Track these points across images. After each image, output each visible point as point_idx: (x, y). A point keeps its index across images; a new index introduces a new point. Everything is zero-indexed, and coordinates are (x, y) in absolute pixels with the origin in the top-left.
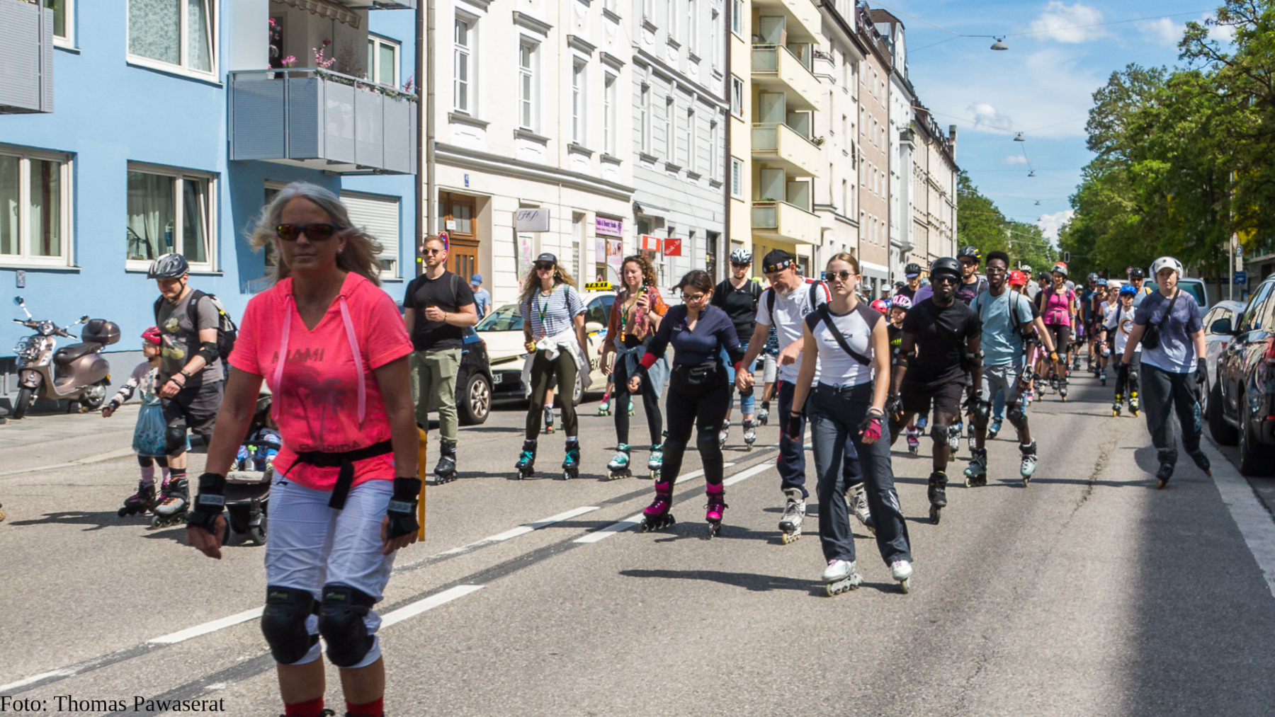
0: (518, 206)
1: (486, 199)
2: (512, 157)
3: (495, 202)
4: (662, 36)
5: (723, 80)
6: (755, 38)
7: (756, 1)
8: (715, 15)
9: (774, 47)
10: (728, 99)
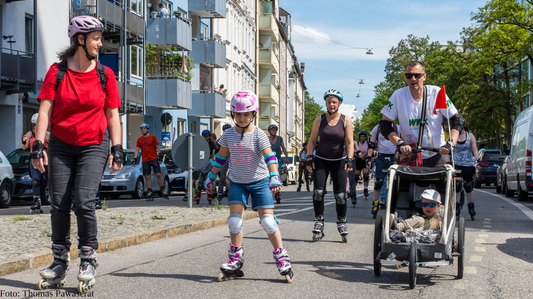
4: (246, 55)
5: (255, 67)
6: (260, 45)
7: (260, 29)
8: (253, 40)
9: (269, 50)
10: (256, 75)
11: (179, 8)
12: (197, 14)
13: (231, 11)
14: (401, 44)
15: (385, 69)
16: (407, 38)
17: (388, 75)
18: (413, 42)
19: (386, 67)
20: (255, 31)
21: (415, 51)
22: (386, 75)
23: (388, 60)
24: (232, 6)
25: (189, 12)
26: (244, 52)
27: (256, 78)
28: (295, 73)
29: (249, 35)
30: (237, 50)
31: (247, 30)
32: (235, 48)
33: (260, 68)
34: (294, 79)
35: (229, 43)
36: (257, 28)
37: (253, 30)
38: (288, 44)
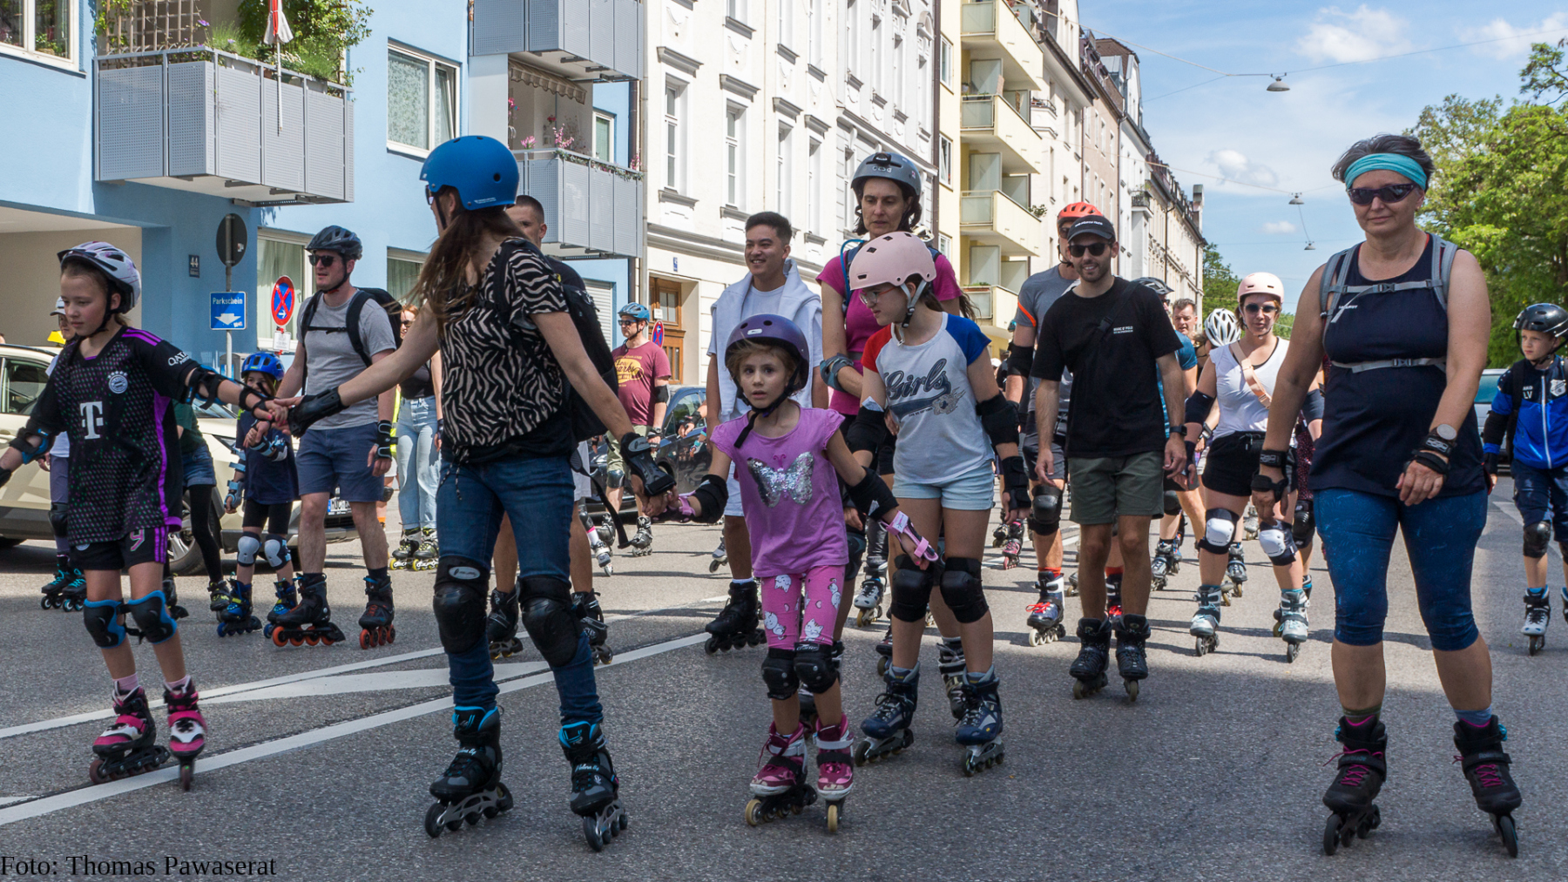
2: (719, 237)
4: (866, 92)
5: (930, 139)
6: (967, 88)
7: (966, 40)
8: (922, 62)
9: (989, 98)
10: (936, 164)
20: (932, 35)
26: (855, 82)
27: (934, 172)
28: (1147, 195)
29: (898, 41)
30: (802, 63)
31: (883, 24)
32: (788, 54)
33: (970, 151)
34: (1146, 209)
35: (747, 31)
36: (943, 29)
37: (920, 33)
38: (1125, 122)
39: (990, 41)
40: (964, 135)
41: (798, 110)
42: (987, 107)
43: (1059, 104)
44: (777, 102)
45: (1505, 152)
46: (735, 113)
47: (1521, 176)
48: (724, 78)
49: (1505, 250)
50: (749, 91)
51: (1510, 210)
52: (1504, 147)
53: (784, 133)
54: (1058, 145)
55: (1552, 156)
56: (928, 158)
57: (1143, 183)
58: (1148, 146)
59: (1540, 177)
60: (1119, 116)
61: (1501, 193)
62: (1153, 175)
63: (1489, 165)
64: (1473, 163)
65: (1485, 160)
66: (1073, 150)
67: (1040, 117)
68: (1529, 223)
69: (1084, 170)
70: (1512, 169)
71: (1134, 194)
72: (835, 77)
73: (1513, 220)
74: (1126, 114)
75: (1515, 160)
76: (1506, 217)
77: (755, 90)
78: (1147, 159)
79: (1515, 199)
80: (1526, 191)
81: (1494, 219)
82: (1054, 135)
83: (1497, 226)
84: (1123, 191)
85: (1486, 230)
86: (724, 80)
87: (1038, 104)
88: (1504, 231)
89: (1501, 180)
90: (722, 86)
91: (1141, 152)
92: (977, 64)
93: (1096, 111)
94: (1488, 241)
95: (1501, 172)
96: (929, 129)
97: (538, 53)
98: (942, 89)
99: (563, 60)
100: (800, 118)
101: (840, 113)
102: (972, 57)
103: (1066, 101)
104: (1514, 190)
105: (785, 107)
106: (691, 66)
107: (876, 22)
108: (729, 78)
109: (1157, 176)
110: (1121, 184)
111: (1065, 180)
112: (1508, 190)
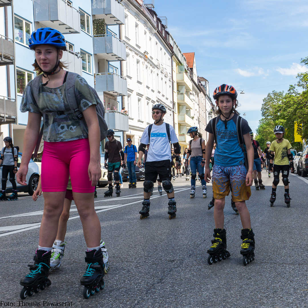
0: (139, 137)
1: (133, 136)
2: (138, 126)
3: (135, 136)
4: (161, 94)
5: (172, 103)
6: (178, 91)
7: (177, 81)
8: (170, 87)
9: (183, 94)
10: (173, 108)
11: (81, 49)
12: (104, 58)
13: (142, 62)
14: (269, 95)
15: (261, 109)
16: (272, 92)
17: (263, 112)
18: (275, 94)
19: (262, 108)
20: (172, 81)
21: (276, 99)
22: (262, 112)
23: (263, 105)
24: (143, 59)
25: (95, 55)
26: (159, 92)
27: (173, 110)
28: (212, 112)
29: (166, 83)
30: (150, 89)
31: (163, 79)
32: (148, 87)
33: (179, 105)
34: (211, 115)
35: (140, 83)
36: (173, 80)
37: (169, 80)
38: (207, 96)
39: (183, 82)
40: (178, 102)
41: (150, 99)
42: (182, 96)
43: (194, 93)
44: (147, 98)
45: (285, 104)
46: (139, 100)
47: (288, 109)
48: (137, 93)
49: (286, 125)
50: (141, 95)
51: (286, 116)
52: (285, 103)
53: (148, 104)
54: (195, 102)
55: (294, 105)
56: (172, 107)
57: (210, 110)
58: (211, 101)
59: (292, 110)
60: (205, 95)
61: (285, 113)
62: (212, 108)
63: (282, 107)
64: (279, 107)
65: (281, 106)
66: (197, 103)
67: (192, 97)
68: (290, 119)
69: (199, 107)
70: (287, 108)
71: (209, 112)
72: (156, 92)
73: (287, 118)
74: (207, 94)
75: (287, 106)
76: (286, 118)
77: (143, 95)
78: (211, 104)
79: (287, 114)
80: (289, 112)
81: (284, 118)
82: (194, 100)
83: (284, 120)
84: (207, 111)
85: (282, 121)
86: (137, 94)
87: (191, 94)
88: (286, 120)
89: (285, 110)
90: (137, 95)
91: (210, 102)
92: (179, 86)
93: (201, 94)
94: (282, 123)
95: (285, 108)
96: (172, 101)
97: (109, 91)
98: (174, 92)
99: (113, 93)
100: (150, 101)
101: (157, 99)
102: (178, 85)
103: (195, 92)
104: (287, 112)
105: (148, 99)
106: (131, 91)
107: (162, 79)
108: (138, 93)
109: (213, 108)
110: (206, 110)
111: (196, 110)
112: (286, 112)
